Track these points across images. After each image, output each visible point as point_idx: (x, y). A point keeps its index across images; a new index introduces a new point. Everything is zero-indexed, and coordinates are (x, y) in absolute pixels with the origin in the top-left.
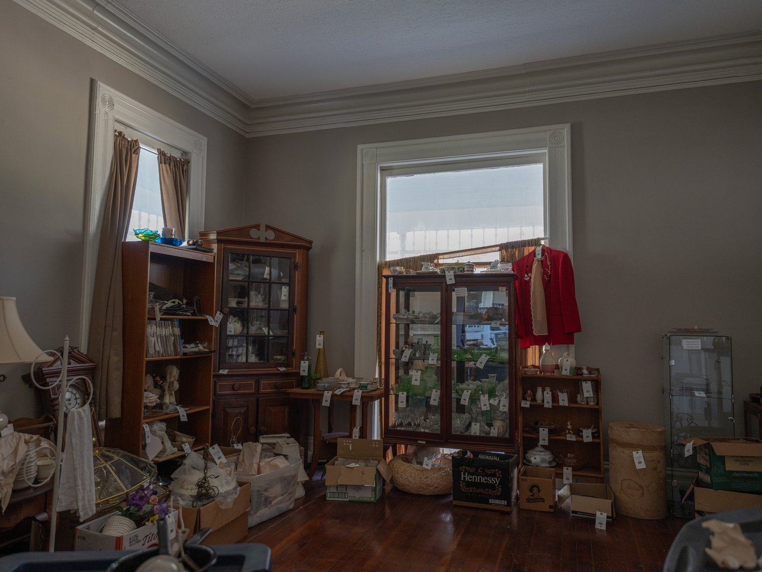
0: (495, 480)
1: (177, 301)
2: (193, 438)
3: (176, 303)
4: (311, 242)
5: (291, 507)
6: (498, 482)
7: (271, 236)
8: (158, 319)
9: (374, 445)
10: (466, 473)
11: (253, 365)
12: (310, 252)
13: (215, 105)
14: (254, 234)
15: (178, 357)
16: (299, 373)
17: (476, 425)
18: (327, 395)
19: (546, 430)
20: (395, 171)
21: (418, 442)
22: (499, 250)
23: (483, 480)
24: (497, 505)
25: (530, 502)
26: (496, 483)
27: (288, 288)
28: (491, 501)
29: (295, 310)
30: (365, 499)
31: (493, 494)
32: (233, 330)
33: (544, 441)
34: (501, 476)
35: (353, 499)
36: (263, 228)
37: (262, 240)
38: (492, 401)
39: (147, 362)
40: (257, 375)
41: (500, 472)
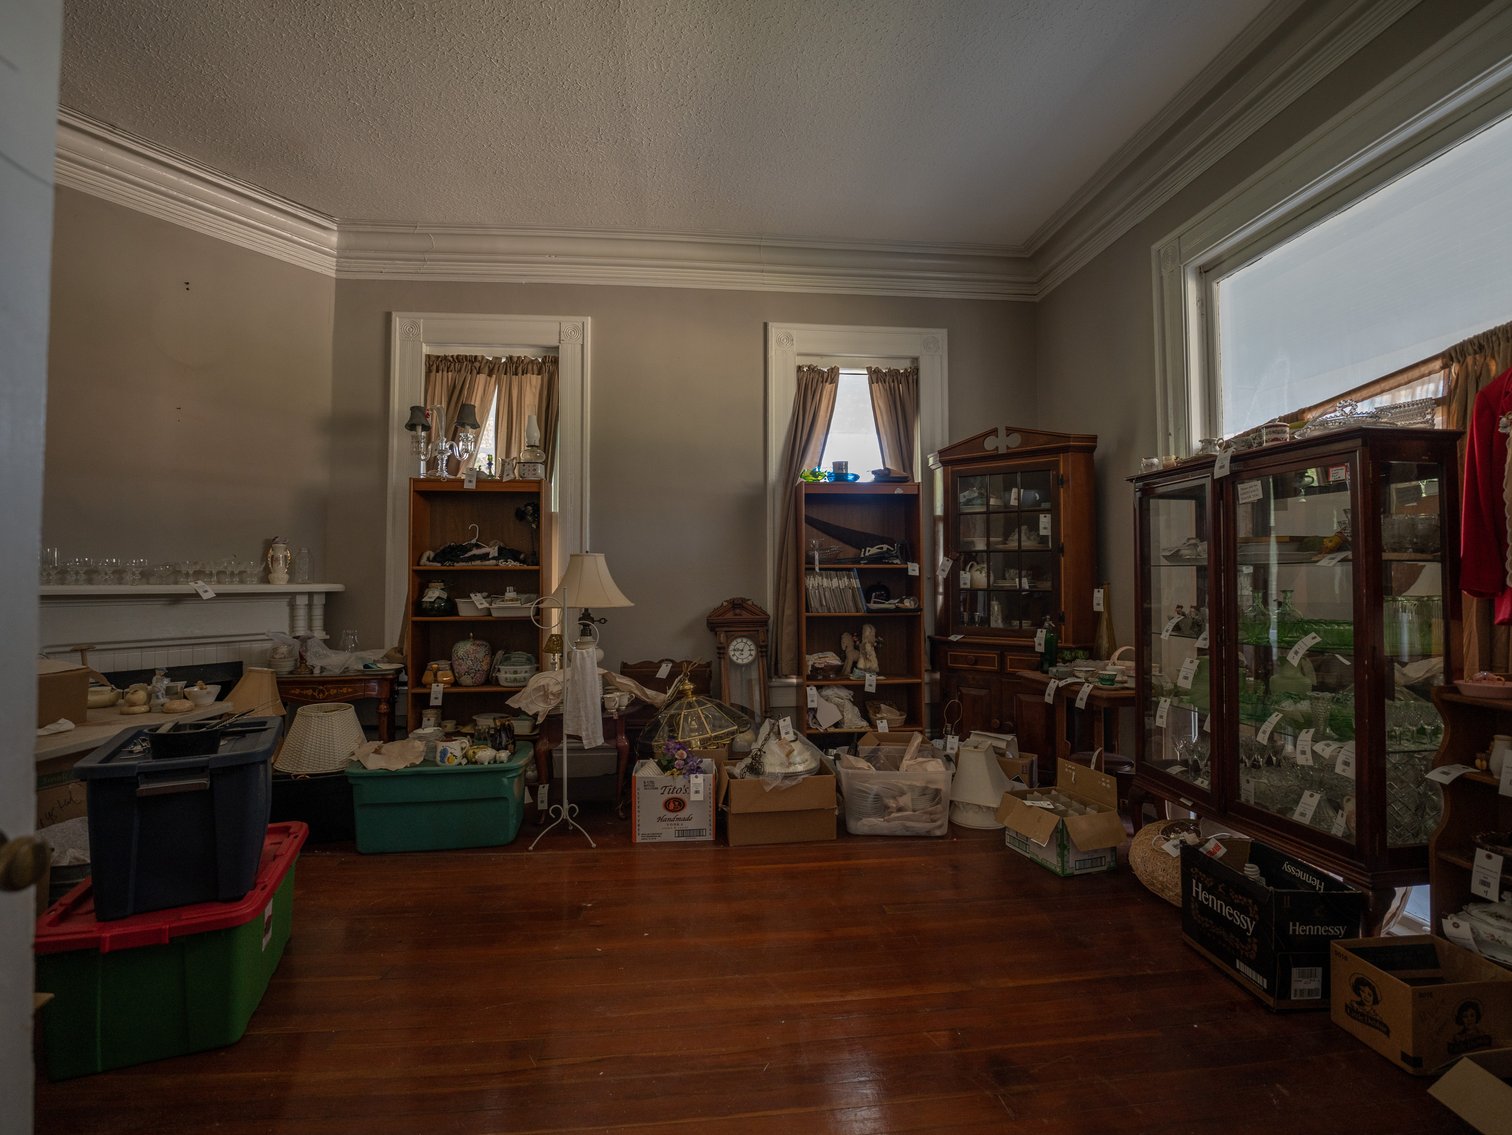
0: (1246, 922)
1: (885, 547)
2: (901, 715)
3: (885, 549)
4: (1094, 438)
5: (938, 833)
6: (1251, 930)
7: (1015, 441)
8: (817, 569)
9: (1104, 784)
10: (1200, 885)
11: (997, 633)
12: (1097, 454)
13: (961, 280)
14: (990, 444)
15: (858, 614)
16: (1034, 648)
17: (1312, 796)
18: (1053, 685)
19: (1498, 860)
20: (1225, 265)
21: (1181, 800)
22: (1443, 368)
23: (1226, 911)
24: (1249, 979)
25: (1354, 1018)
26: (1248, 930)
27: (1049, 516)
28: (1239, 964)
29: (1061, 550)
30: (1048, 865)
31: (1242, 952)
32: (968, 582)
33: (1485, 888)
34: (1257, 917)
35: (1035, 857)
36: (1002, 432)
37: (1002, 450)
38: (1319, 747)
39: (808, 618)
40: (1003, 646)
41: (1256, 908)
